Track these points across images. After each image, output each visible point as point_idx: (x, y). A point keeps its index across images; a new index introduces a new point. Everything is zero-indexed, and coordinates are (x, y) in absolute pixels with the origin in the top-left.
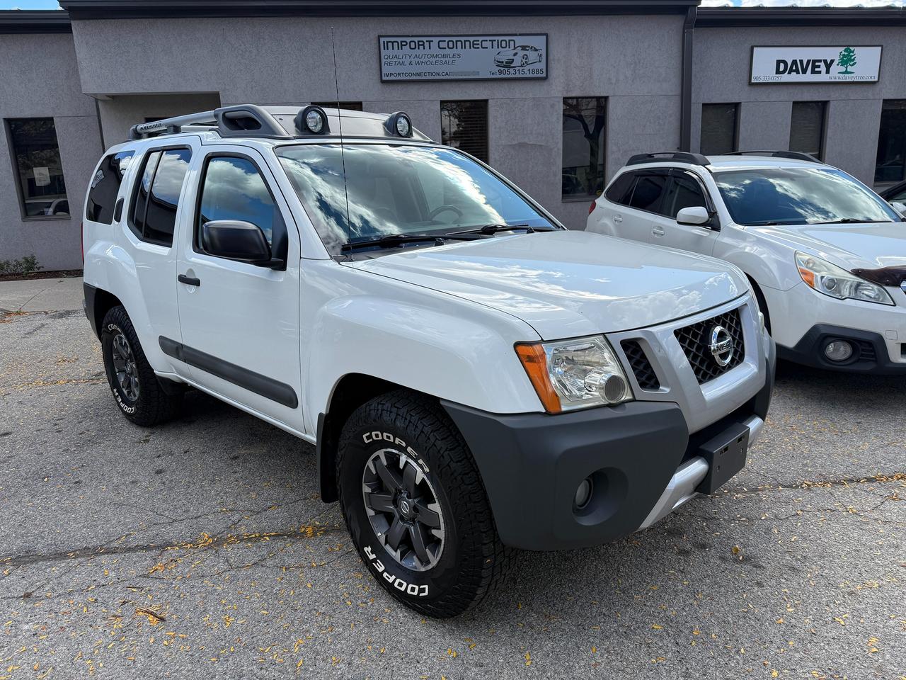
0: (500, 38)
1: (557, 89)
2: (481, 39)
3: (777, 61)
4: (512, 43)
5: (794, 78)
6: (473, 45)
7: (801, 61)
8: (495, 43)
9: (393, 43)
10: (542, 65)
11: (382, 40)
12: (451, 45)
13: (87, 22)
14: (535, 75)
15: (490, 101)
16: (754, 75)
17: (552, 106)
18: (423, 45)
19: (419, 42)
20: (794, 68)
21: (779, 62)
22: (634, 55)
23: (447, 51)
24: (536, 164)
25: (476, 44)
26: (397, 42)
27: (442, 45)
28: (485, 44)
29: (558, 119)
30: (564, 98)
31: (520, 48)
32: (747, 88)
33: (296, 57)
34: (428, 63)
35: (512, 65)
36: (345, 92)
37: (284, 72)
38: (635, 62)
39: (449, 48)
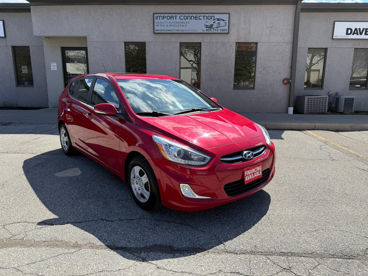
0: (208, 15)
1: (233, 38)
2: (199, 15)
3: (347, 28)
4: (213, 17)
5: (355, 36)
6: (195, 18)
7: (360, 29)
8: (205, 17)
9: (160, 16)
10: (227, 27)
11: (155, 15)
12: (185, 18)
13: (37, 6)
14: (223, 32)
15: (202, 43)
16: (334, 35)
17: (231, 46)
18: (173, 18)
19: (171, 16)
20: (356, 32)
21: (348, 29)
22: (271, 24)
23: (184, 21)
24: (222, 72)
25: (196, 18)
26: (162, 16)
27: (181, 18)
28: (200, 18)
29: (233, 52)
30: (236, 43)
31: (217, 20)
32: (331, 41)
33: (119, 22)
34: (175, 25)
35: (213, 27)
36: (139, 38)
37: (113, 28)
38: (271, 27)
39: (184, 19)
